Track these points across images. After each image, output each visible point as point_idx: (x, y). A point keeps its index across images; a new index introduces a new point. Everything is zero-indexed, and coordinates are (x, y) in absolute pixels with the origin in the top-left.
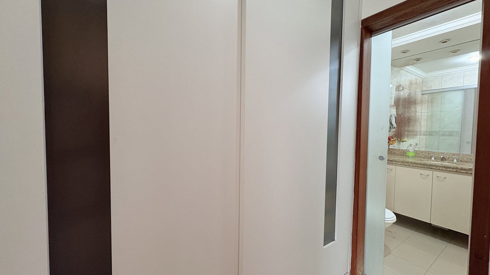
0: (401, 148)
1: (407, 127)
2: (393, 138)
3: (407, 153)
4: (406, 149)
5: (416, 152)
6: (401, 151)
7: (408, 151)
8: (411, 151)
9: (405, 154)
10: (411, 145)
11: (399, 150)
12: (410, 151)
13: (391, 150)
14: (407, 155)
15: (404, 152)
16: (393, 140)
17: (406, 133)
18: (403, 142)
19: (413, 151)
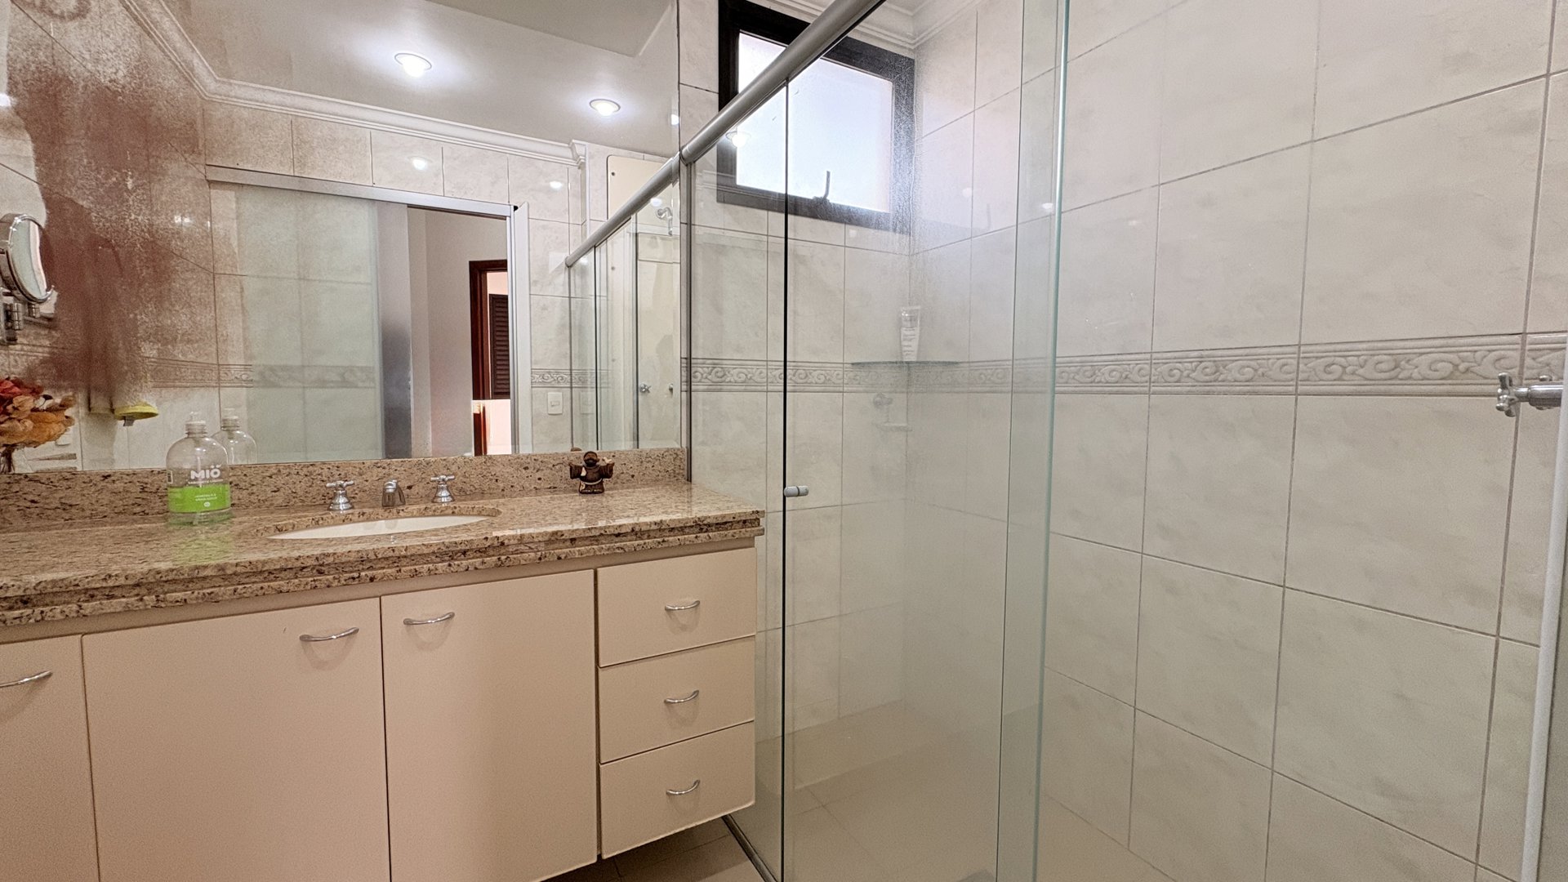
0: (121, 465)
1: (151, 307)
2: (35, 392)
3: (176, 494)
4: (163, 466)
5: (234, 479)
6: (119, 485)
7: (184, 480)
8: (201, 474)
9: (158, 505)
10: (193, 435)
11: (106, 477)
12: (193, 475)
13: (28, 487)
14: (174, 507)
15: (149, 488)
16: (42, 404)
17: (149, 351)
18: (129, 419)
19: (215, 473)
